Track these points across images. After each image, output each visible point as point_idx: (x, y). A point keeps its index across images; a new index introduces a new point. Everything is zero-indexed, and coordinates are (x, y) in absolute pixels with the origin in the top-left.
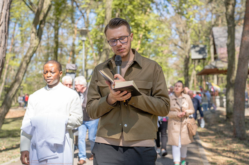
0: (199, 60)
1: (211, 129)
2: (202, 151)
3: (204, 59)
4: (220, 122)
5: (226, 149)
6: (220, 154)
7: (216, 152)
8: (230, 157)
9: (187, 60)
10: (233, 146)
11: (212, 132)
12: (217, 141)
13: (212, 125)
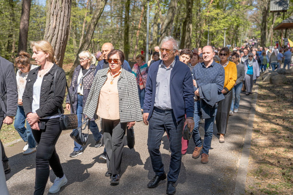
0: (278, 12)
1: (273, 92)
2: (253, 117)
3: (284, 11)
4: (286, 84)
5: (278, 115)
6: (270, 121)
7: (267, 118)
8: (278, 124)
9: (266, 12)
10: (287, 112)
11: (274, 95)
12: (274, 106)
13: (278, 86)
